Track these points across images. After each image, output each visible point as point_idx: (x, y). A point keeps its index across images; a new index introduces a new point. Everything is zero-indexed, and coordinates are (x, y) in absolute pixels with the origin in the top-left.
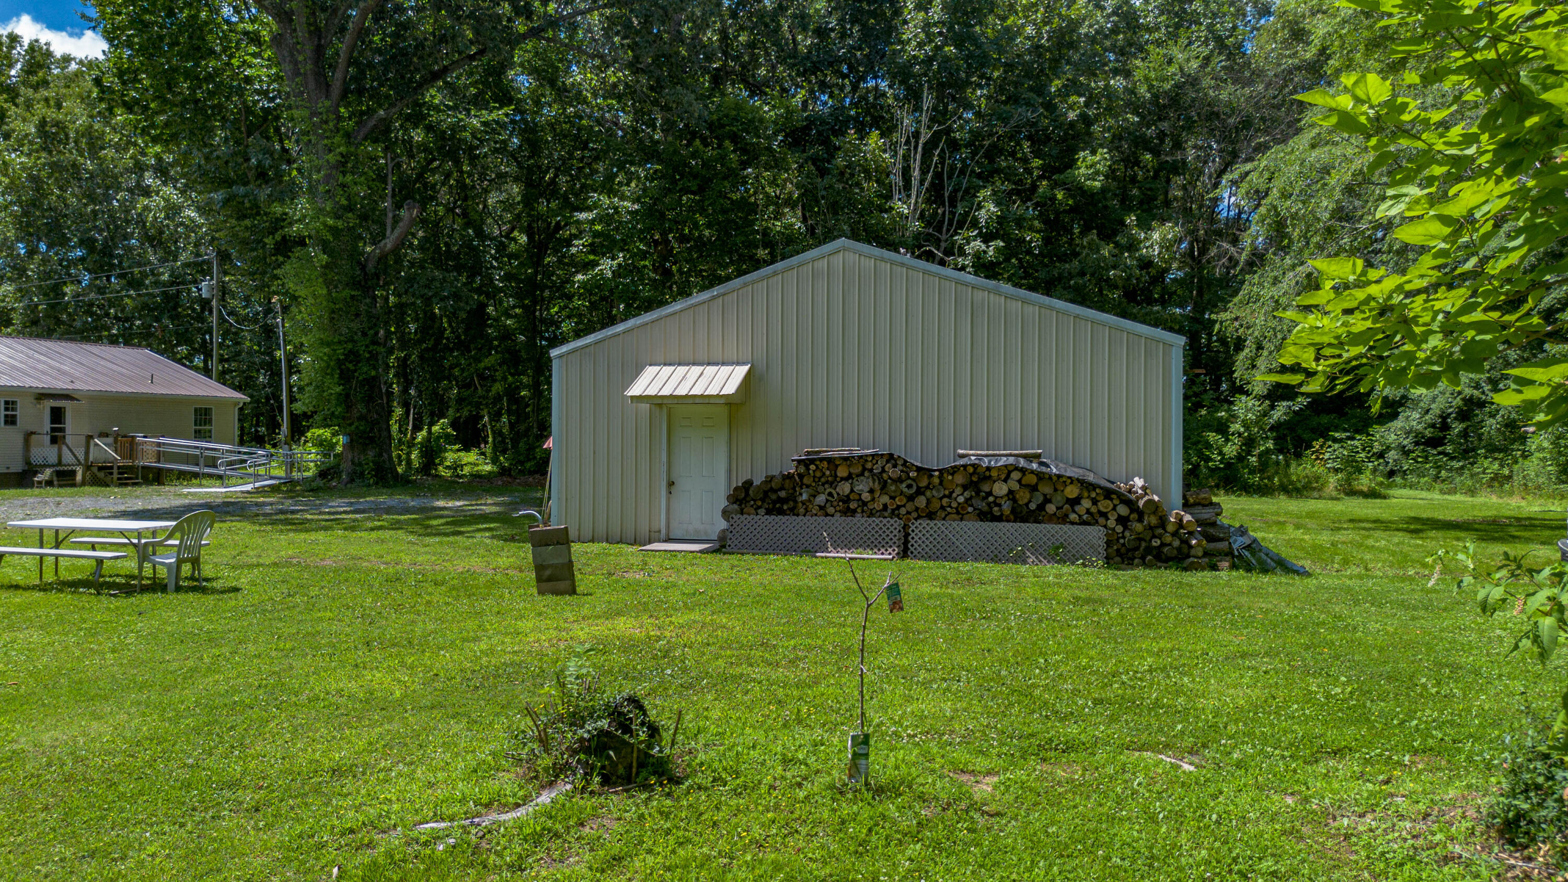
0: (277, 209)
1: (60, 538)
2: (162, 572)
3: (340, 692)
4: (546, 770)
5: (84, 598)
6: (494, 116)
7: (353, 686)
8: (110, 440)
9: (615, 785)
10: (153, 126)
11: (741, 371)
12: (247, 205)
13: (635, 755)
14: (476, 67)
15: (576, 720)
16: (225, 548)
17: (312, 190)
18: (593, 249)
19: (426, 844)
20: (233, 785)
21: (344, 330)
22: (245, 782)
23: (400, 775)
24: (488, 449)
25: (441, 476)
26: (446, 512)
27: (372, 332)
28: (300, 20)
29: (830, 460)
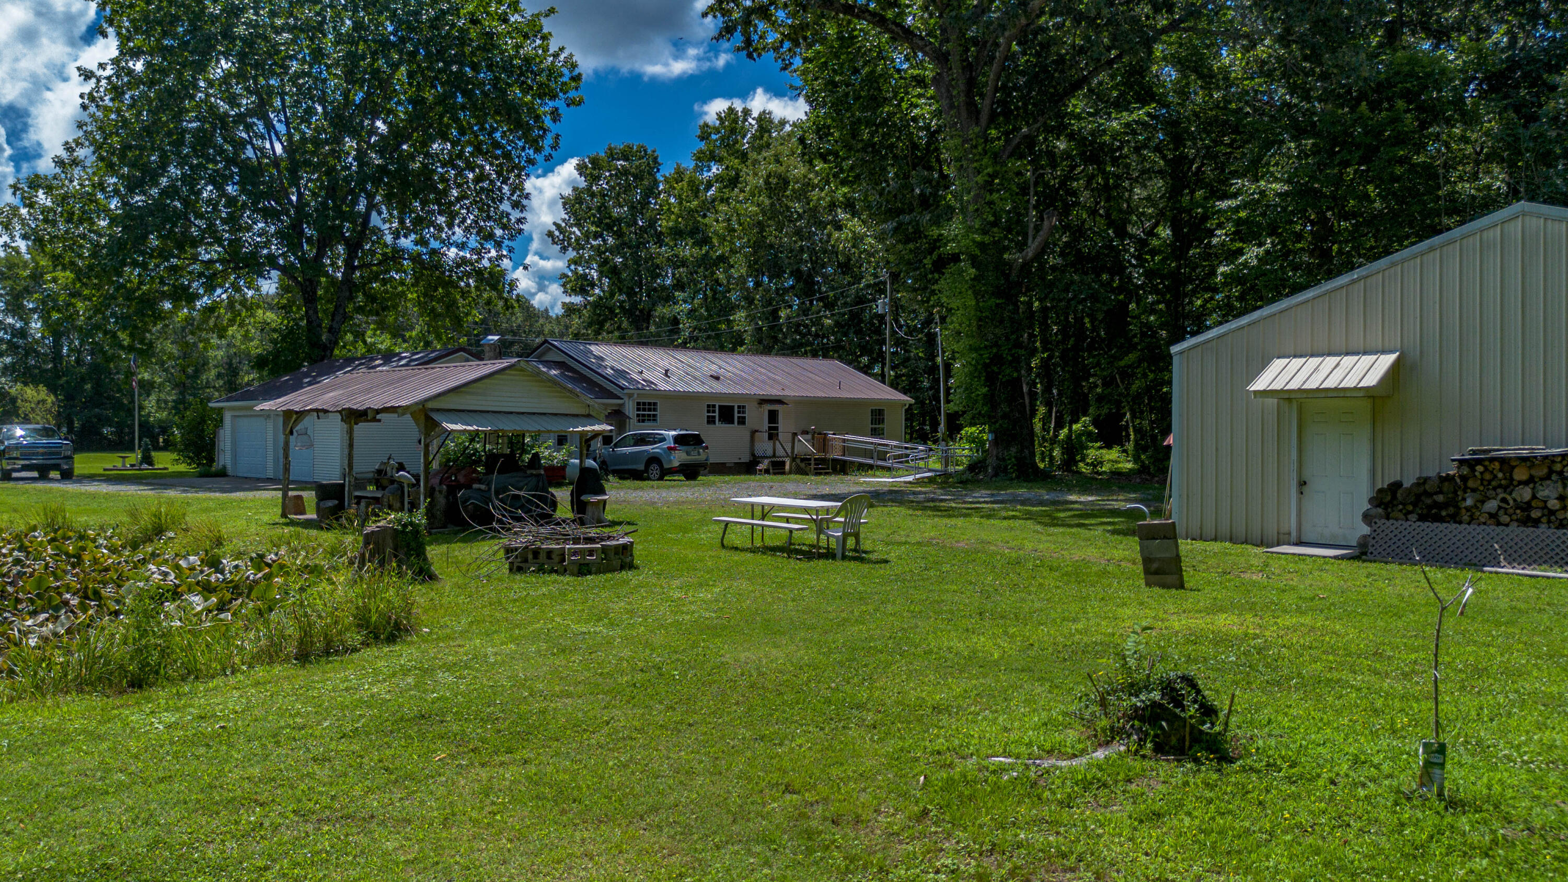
0: (935, 232)
1: (765, 512)
2: (833, 544)
3: (950, 649)
4: (1104, 730)
5: (780, 560)
6: (1135, 116)
7: (961, 646)
8: (809, 437)
9: (1167, 753)
10: (842, 171)
11: (1387, 360)
12: (911, 230)
13: (1188, 729)
14: (1118, 69)
15: (1134, 689)
16: (883, 528)
17: (963, 210)
18: (1238, 235)
19: (994, 772)
20: (860, 706)
21: (991, 336)
22: (869, 706)
23: (985, 718)
24: (1130, 446)
25: (1081, 473)
26: (1076, 506)
27: (1014, 336)
28: (954, 60)
29: (1503, 461)
